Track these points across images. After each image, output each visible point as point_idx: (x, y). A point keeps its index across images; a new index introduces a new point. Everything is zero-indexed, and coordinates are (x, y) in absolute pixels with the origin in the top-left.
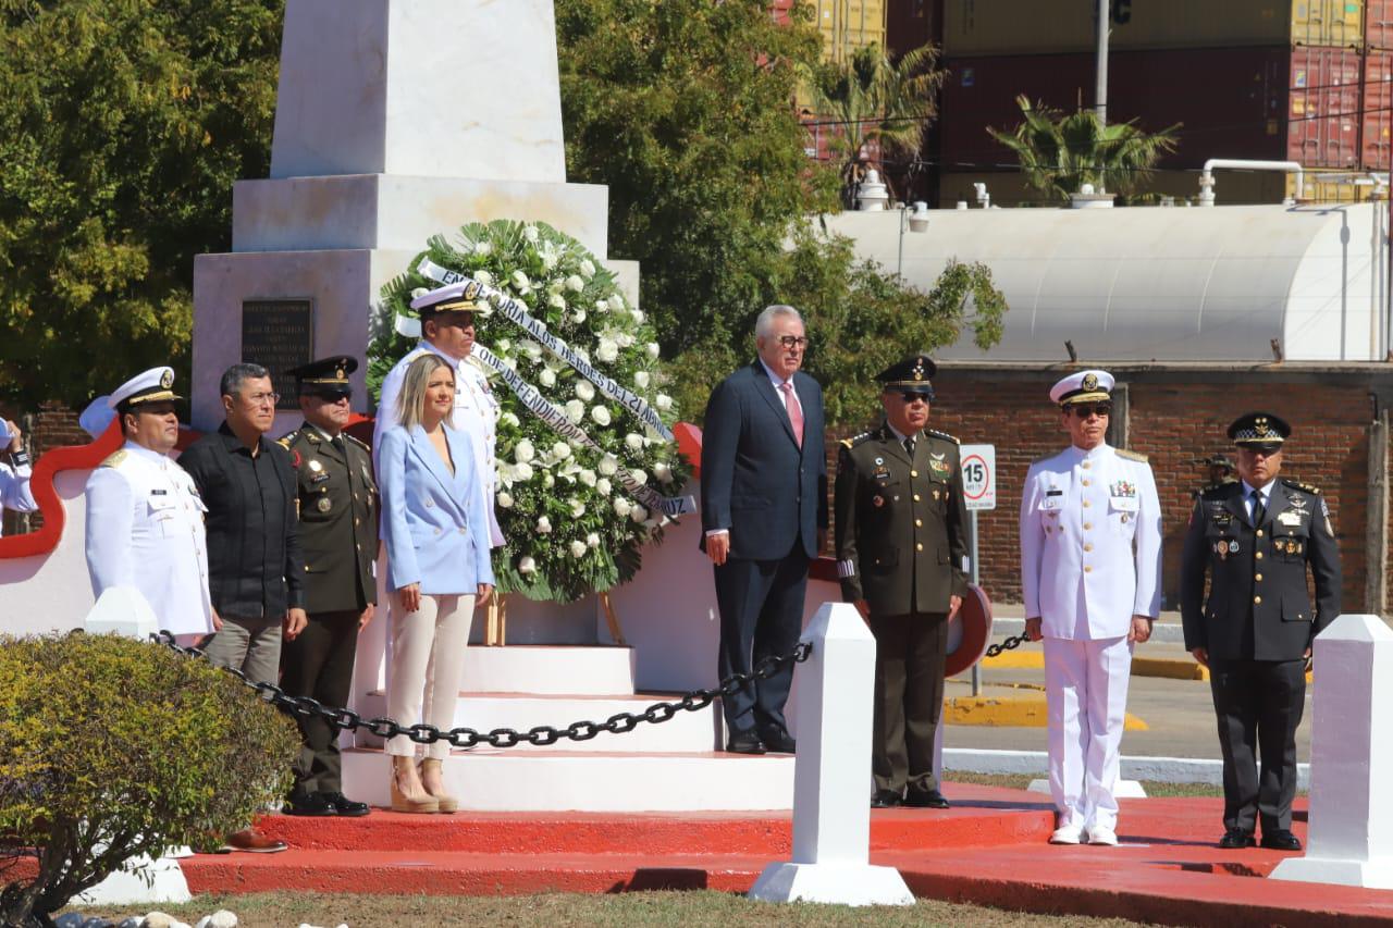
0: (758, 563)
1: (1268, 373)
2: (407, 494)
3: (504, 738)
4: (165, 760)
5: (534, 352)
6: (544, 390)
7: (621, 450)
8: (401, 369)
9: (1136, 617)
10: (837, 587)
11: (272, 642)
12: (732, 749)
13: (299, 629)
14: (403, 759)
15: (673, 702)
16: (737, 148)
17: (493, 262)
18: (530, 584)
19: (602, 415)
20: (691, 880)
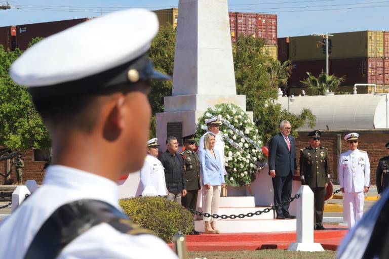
0: (282, 177)
1: (372, 131)
2: (206, 164)
3: (233, 217)
4: (168, 223)
5: (231, 132)
6: (234, 140)
7: (251, 153)
8: (203, 137)
9: (365, 187)
10: (300, 182)
11: (180, 197)
12: (277, 218)
13: (185, 194)
14: (207, 222)
15: (270, 208)
16: (256, 84)
17: (222, 113)
18: (232, 183)
19: (247, 145)
20: (274, 247)
